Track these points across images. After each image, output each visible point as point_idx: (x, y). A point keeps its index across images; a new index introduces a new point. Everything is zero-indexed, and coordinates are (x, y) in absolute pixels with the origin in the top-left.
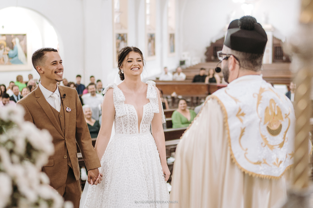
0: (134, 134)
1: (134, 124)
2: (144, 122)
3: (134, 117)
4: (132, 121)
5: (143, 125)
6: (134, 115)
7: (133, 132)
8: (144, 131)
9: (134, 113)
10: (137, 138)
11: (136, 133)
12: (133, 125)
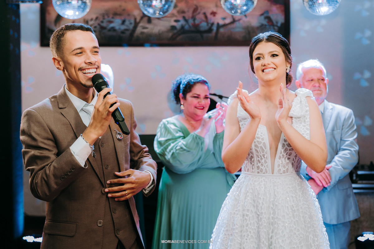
0: (264, 173)
1: (263, 157)
2: (281, 156)
3: (261, 145)
4: (259, 153)
5: (281, 160)
6: (263, 142)
7: (262, 171)
8: (282, 171)
9: (263, 139)
10: (267, 181)
11: (267, 172)
12: (262, 159)
